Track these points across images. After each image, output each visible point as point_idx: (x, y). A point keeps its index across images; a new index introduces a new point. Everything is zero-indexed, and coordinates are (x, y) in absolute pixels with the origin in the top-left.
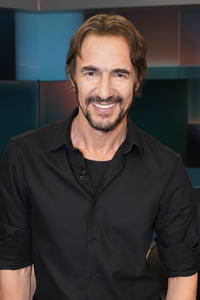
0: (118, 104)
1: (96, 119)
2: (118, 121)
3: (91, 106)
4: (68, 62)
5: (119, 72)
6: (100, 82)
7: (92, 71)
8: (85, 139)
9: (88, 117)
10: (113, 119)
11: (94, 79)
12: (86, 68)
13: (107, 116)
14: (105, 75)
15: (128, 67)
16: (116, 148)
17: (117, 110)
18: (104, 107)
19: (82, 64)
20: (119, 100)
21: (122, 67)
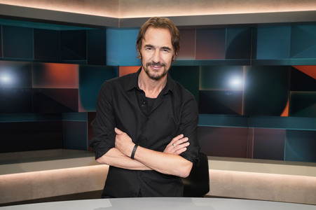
0: (163, 67)
1: (152, 73)
2: (163, 75)
3: (149, 67)
4: (138, 42)
5: (165, 49)
6: (154, 54)
7: (151, 47)
8: (144, 84)
9: (147, 72)
10: (160, 73)
11: (151, 52)
12: (147, 46)
13: (157, 71)
14: (157, 50)
15: (170, 46)
16: (160, 91)
17: (162, 69)
18: (156, 67)
19: (145, 43)
20: (164, 65)
21: (166, 46)
